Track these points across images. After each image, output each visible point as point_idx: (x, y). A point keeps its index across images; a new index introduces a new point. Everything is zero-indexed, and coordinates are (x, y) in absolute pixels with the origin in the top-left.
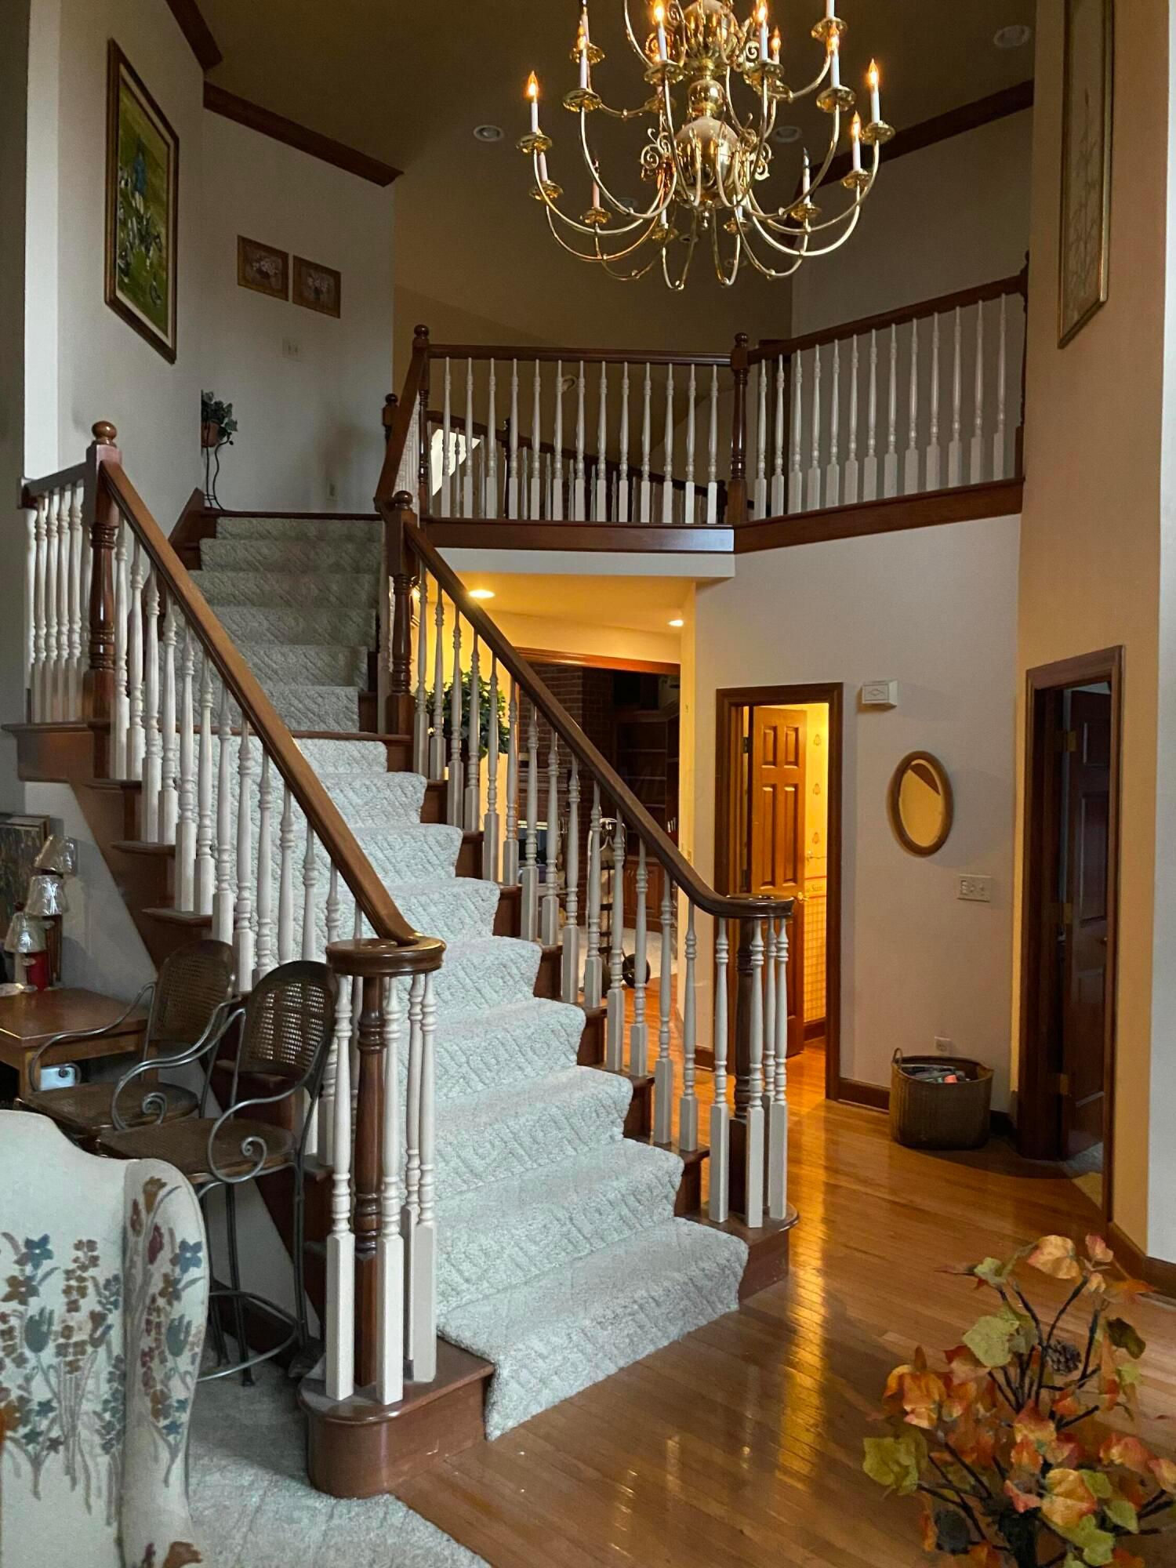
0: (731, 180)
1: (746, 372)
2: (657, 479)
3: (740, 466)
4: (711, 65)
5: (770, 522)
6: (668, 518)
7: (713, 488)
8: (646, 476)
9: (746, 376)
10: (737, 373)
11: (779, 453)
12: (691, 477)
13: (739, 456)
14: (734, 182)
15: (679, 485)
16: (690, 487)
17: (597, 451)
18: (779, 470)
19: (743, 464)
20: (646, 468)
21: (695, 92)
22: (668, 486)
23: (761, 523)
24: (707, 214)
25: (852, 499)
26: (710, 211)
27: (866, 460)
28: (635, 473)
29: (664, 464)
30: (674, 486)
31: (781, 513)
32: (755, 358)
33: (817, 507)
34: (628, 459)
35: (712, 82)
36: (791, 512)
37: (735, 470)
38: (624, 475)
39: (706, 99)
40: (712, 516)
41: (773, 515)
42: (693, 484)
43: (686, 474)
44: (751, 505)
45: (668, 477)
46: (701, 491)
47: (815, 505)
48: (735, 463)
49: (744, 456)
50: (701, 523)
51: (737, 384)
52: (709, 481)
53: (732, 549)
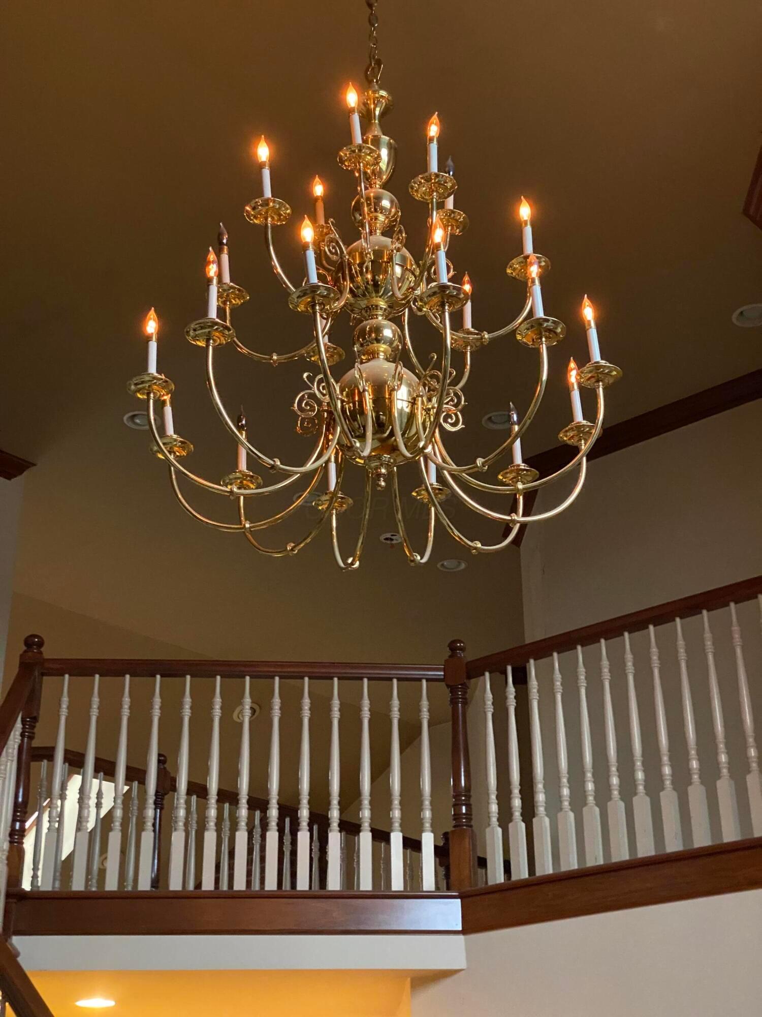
0: (414, 431)
1: (465, 687)
2: (350, 828)
3: (464, 809)
4: (382, 304)
5: (510, 887)
6: (366, 883)
7: (428, 841)
8: (335, 825)
9: (465, 693)
10: (453, 689)
11: (516, 791)
12: (397, 825)
13: (463, 796)
14: (417, 433)
15: (381, 837)
16: (396, 839)
17: (267, 791)
18: (517, 814)
19: (468, 806)
20: (335, 814)
21: (363, 333)
22: (365, 839)
23: (498, 889)
24: (383, 471)
25: (621, 854)
26: (388, 466)
27: (635, 800)
28: (320, 822)
29: (359, 808)
30: (374, 838)
31: (525, 875)
32: (475, 670)
33: (575, 866)
34: (309, 802)
35: (385, 322)
36: (539, 873)
37: (457, 816)
38: (304, 824)
39: (378, 341)
40: (429, 881)
41: (514, 878)
42: (400, 835)
43: (390, 822)
44: (482, 862)
45: (366, 825)
46: (412, 845)
47: (571, 863)
48: (457, 806)
49: (468, 797)
50: (413, 891)
51: (454, 702)
52: (421, 831)
53: (460, 929)
